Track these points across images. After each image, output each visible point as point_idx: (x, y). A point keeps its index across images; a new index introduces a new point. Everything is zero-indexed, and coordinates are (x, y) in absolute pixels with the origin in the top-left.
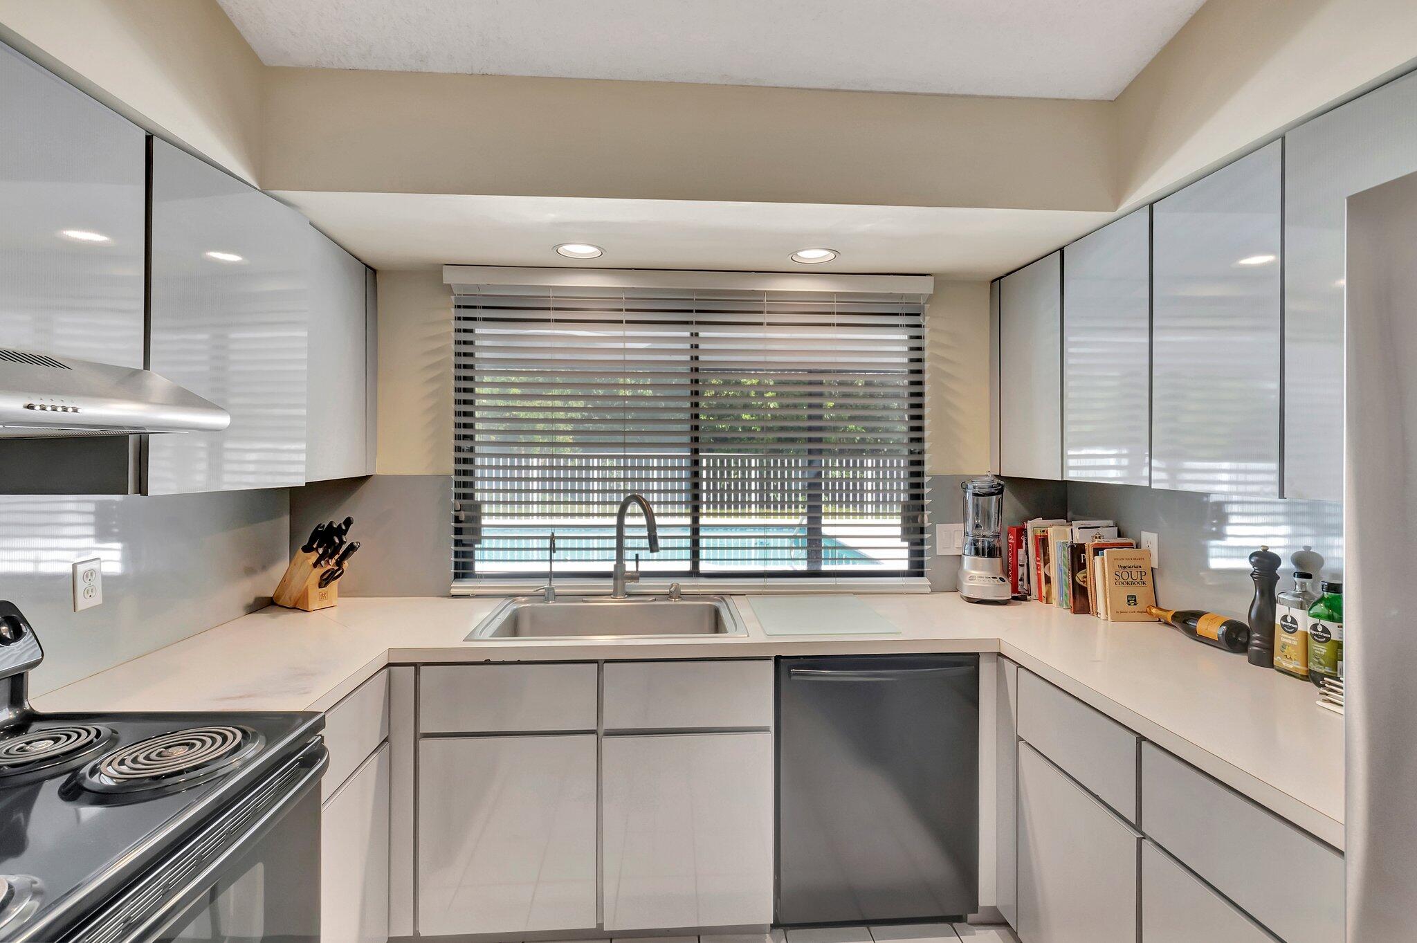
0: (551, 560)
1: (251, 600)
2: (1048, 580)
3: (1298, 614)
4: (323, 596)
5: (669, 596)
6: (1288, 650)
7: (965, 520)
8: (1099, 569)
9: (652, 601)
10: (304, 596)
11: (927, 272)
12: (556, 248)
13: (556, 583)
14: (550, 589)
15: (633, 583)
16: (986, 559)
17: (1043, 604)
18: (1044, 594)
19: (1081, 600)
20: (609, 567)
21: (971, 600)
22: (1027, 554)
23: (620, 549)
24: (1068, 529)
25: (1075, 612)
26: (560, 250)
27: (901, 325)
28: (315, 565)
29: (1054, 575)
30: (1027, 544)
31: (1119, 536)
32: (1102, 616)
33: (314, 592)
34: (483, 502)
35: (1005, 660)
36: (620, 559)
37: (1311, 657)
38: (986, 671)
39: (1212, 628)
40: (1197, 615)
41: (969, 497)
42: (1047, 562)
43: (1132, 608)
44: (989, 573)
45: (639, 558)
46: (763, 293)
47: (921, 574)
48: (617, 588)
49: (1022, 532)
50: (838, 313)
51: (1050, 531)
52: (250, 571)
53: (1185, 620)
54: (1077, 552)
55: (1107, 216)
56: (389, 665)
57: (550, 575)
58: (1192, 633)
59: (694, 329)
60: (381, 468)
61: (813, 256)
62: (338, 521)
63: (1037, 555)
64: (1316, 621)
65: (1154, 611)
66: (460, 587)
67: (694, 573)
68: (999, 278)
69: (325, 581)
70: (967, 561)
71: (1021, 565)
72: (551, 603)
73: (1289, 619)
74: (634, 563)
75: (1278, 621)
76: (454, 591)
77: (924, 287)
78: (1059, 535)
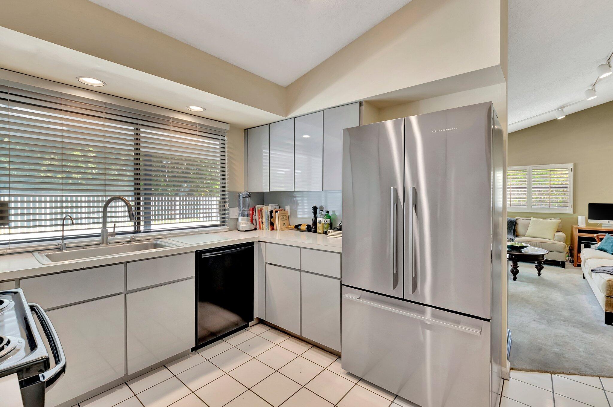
0: (63, 230)
2: (262, 223)
3: (321, 219)
5: (129, 242)
6: (320, 228)
7: (239, 207)
8: (277, 216)
9: (122, 244)
11: (227, 122)
12: (78, 78)
13: (65, 241)
15: (112, 238)
16: (246, 218)
17: (261, 230)
18: (261, 227)
19: (273, 226)
20: (99, 231)
21: (242, 231)
22: (256, 216)
23: (105, 223)
24: (268, 207)
25: (271, 230)
26: (80, 79)
27: (219, 139)
29: (264, 221)
30: (255, 213)
31: (280, 208)
32: (278, 230)
34: (10, 202)
35: (261, 243)
36: (104, 227)
37: (324, 228)
38: (256, 246)
39: (304, 227)
40: (300, 225)
41: (241, 198)
42: (262, 217)
43: (285, 227)
44: (246, 222)
45: (116, 226)
46: (170, 118)
47: (224, 225)
48: (104, 240)
49: (254, 209)
50: (198, 131)
51: (263, 208)
53: (297, 227)
54: (271, 212)
55: (282, 118)
57: (63, 238)
58: (299, 230)
59: (138, 127)
61: (196, 109)
63: (259, 216)
64: (325, 220)
65: (290, 226)
67: (137, 231)
68: (248, 129)
70: (240, 219)
71: (253, 220)
72: (64, 252)
73: (320, 221)
74: (113, 228)
75: (318, 222)
77: (227, 127)
78: (266, 209)
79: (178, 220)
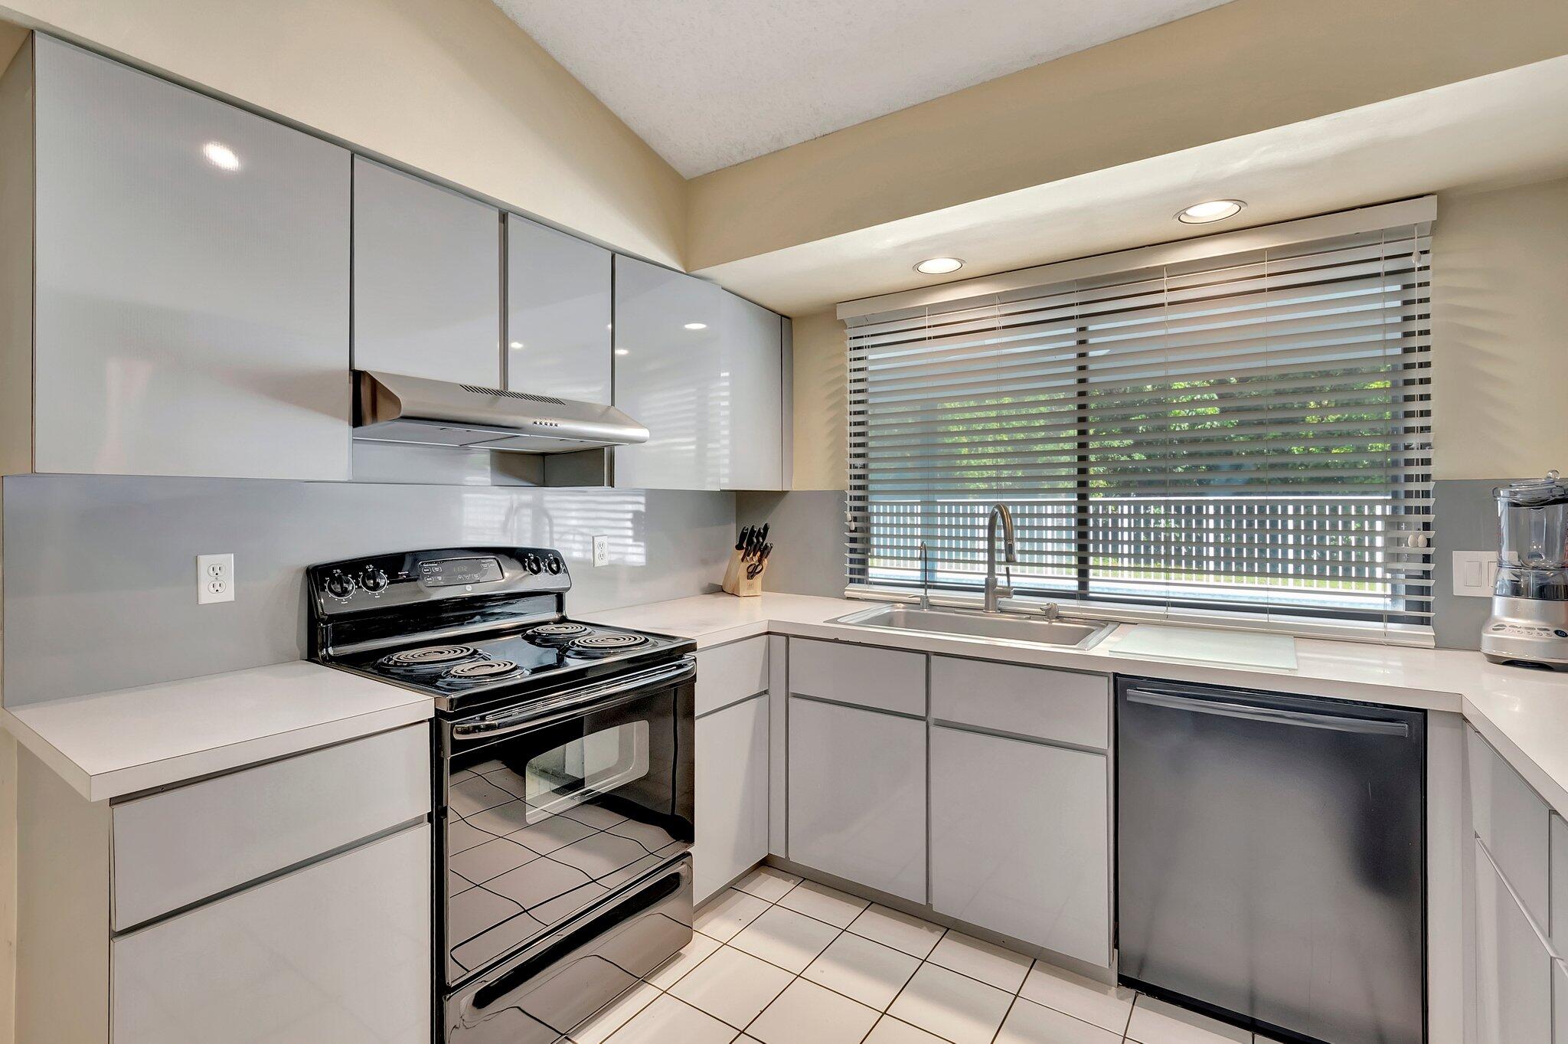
1: (705, 584)
4: (750, 586)
5: (1045, 616)
7: (1498, 546)
9: (1025, 619)
10: (737, 586)
12: (916, 267)
13: (931, 593)
14: (925, 598)
15: (1004, 599)
20: (980, 580)
21: (1495, 660)
23: (991, 562)
26: (921, 268)
28: (742, 560)
33: (744, 582)
36: (991, 573)
41: (1501, 507)
44: (1544, 624)
46: (1161, 268)
47: (1424, 621)
48: (988, 602)
50: (1269, 275)
52: (705, 562)
56: (768, 633)
59: (1081, 323)
60: (797, 484)
61: (1211, 212)
62: (759, 526)
66: (853, 589)
67: (1082, 593)
69: (752, 574)
70: (1499, 604)
72: (924, 611)
74: (1006, 577)
76: (847, 594)
79: (1212, 577)
